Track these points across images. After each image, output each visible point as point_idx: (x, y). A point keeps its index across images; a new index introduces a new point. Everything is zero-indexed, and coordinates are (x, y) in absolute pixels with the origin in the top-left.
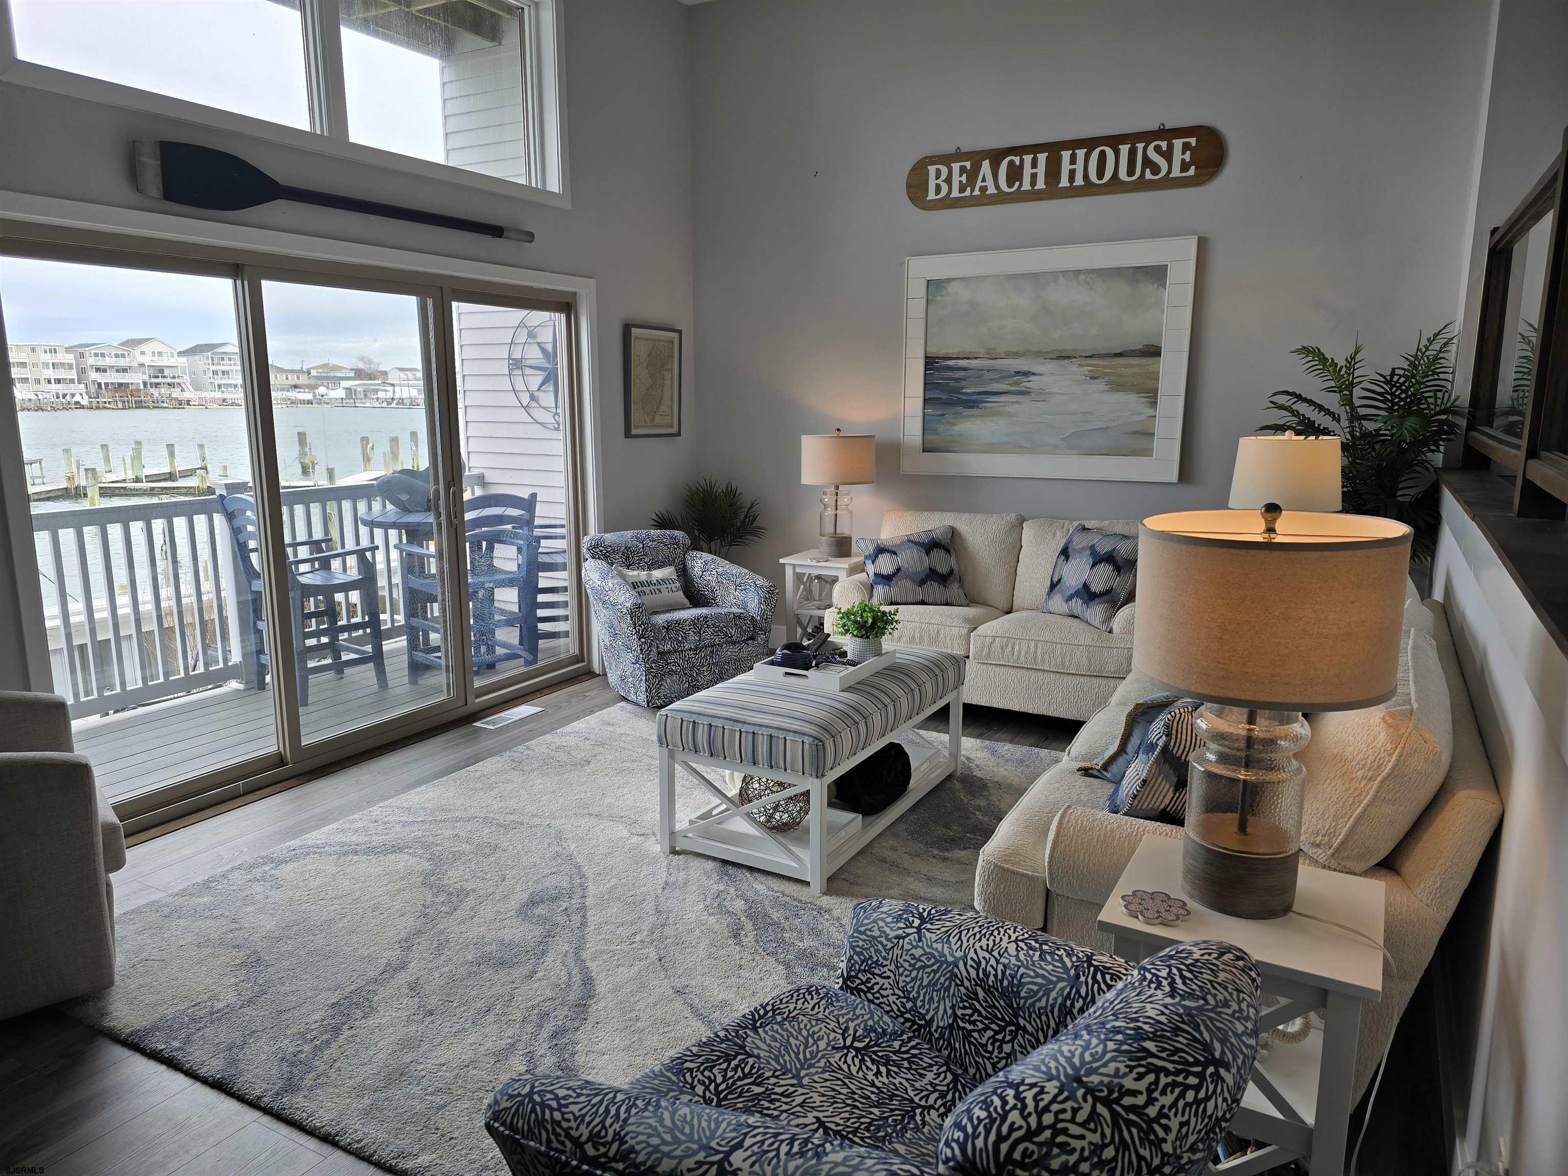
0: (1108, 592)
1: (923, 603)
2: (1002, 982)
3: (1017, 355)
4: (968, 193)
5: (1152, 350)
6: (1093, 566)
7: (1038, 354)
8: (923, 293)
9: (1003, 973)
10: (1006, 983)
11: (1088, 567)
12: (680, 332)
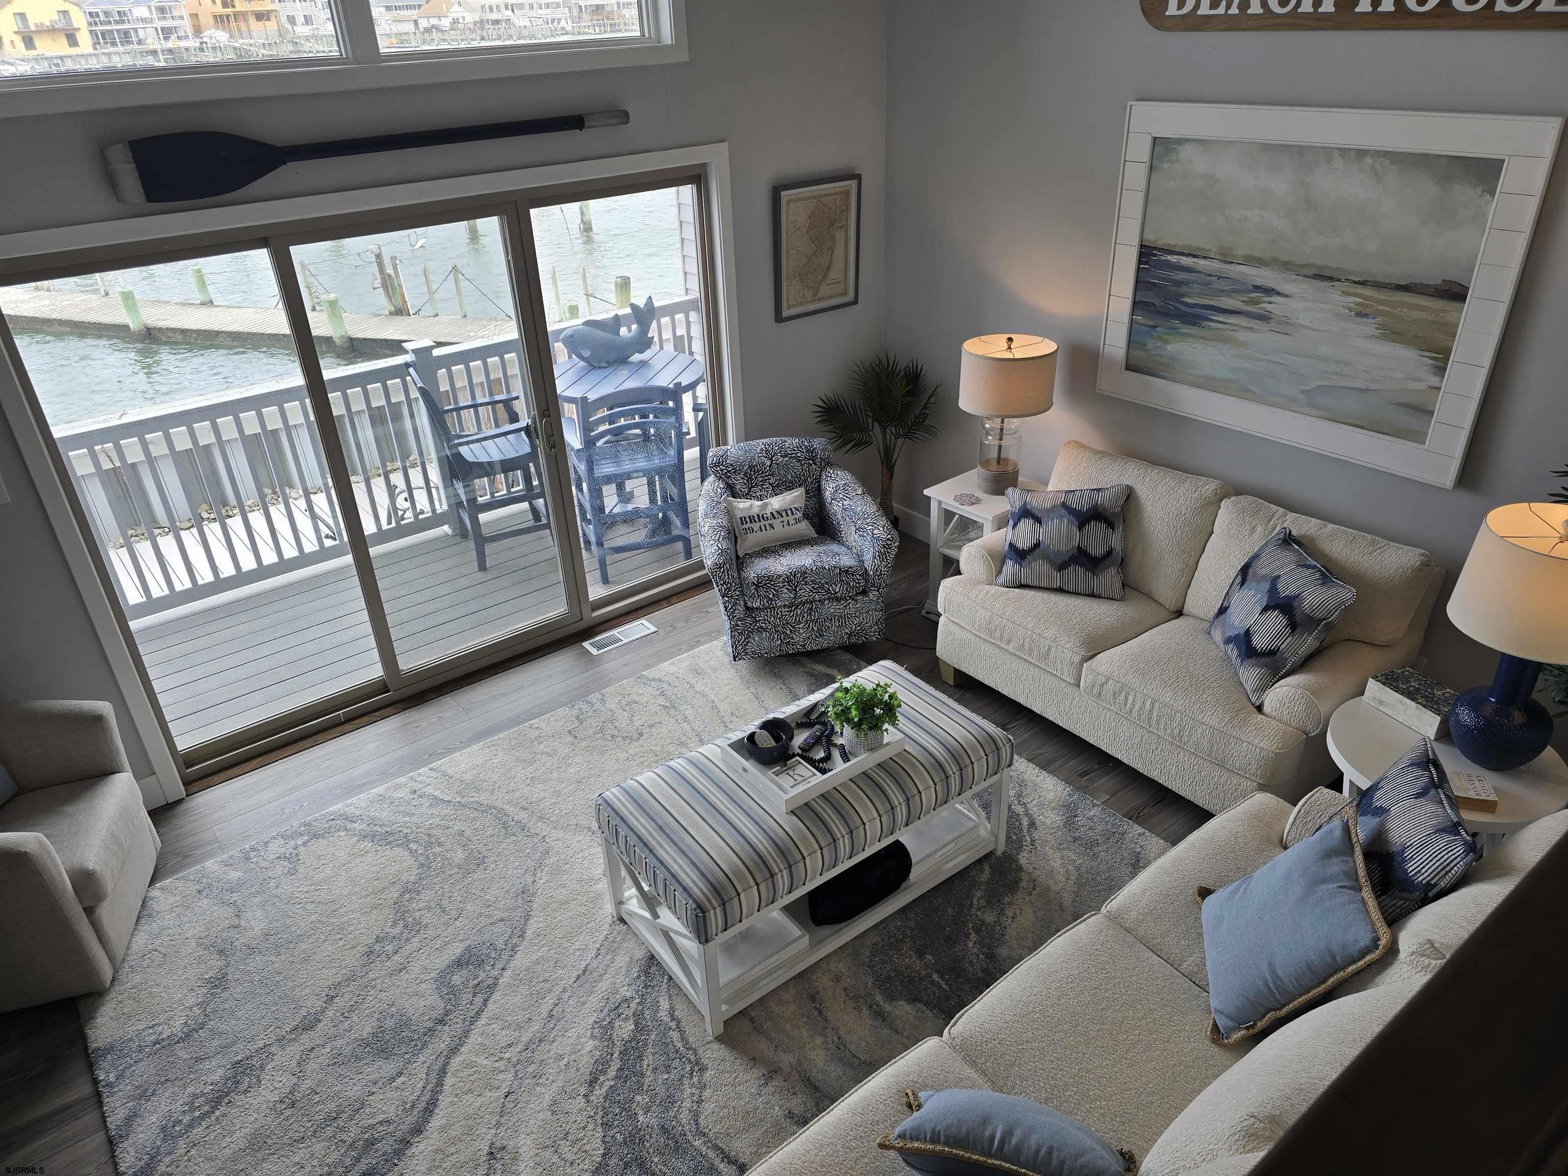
0: (1272, 653)
1: (1060, 590)
3: (1258, 262)
4: (1221, 10)
5: (1456, 290)
6: (1265, 610)
7: (1287, 266)
8: (1145, 156)
11: (1259, 609)
12: (858, 177)
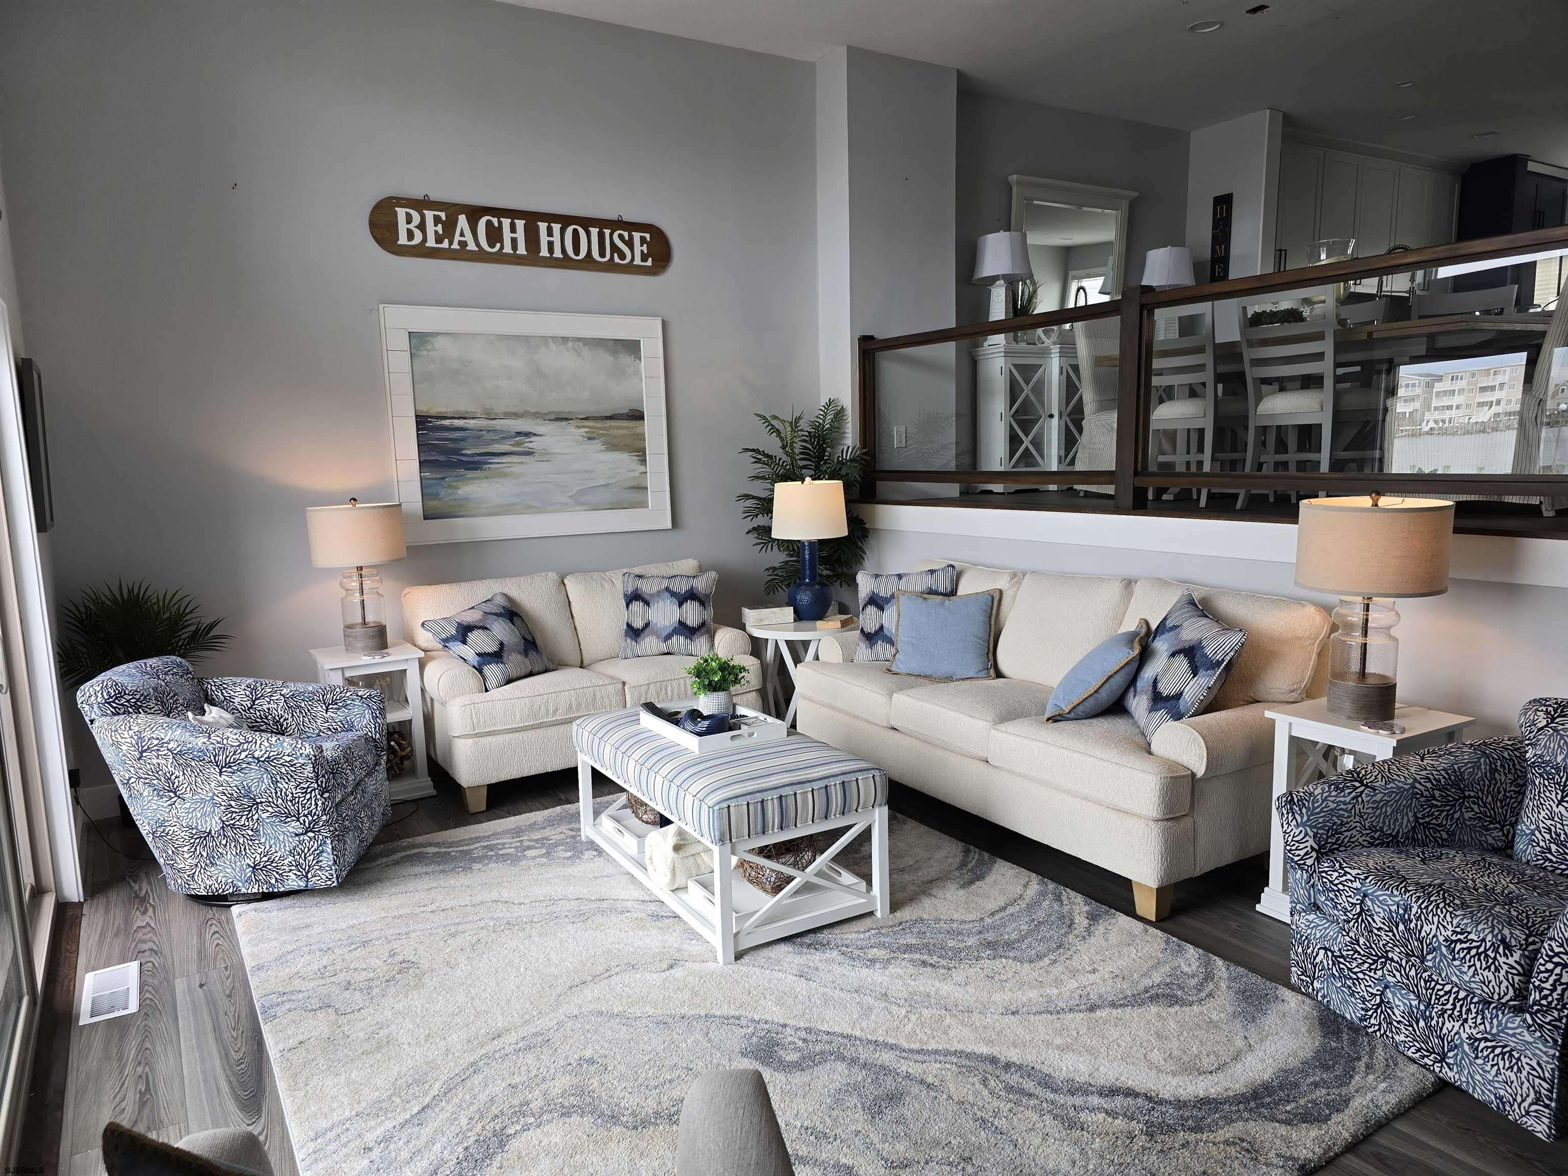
2: (1450, 779)
3: (516, 415)
4: (445, 244)
5: (637, 414)
6: (680, 605)
7: (536, 415)
8: (406, 346)
9: (1448, 774)
10: (1453, 778)
11: (675, 608)
